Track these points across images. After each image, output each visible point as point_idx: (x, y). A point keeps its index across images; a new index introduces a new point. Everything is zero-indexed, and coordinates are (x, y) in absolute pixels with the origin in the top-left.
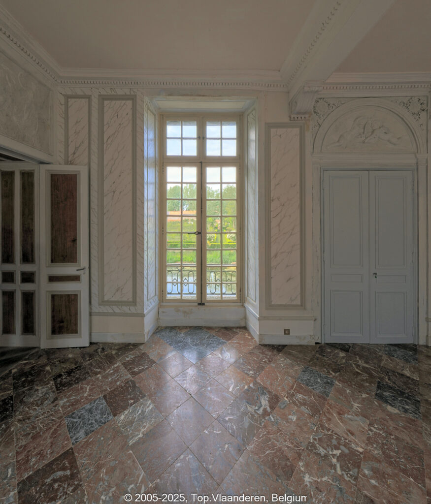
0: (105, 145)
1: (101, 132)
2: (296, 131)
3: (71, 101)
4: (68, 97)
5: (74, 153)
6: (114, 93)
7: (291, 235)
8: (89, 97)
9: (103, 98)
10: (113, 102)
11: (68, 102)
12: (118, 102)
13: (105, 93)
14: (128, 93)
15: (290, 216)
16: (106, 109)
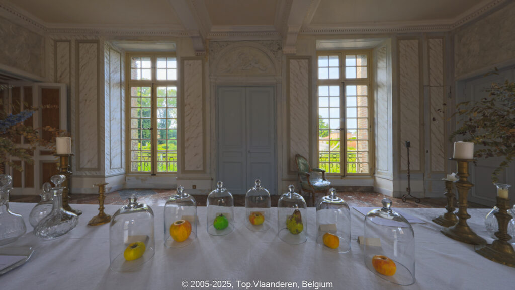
0: (80, 71)
1: (78, 63)
2: (200, 62)
3: (59, 44)
4: (56, 41)
5: (61, 76)
6: (85, 39)
7: (197, 127)
8: (69, 41)
9: (78, 42)
11: (56, 44)
12: (88, 45)
13: (80, 39)
14: (94, 39)
15: (197, 115)
16: (80, 49)
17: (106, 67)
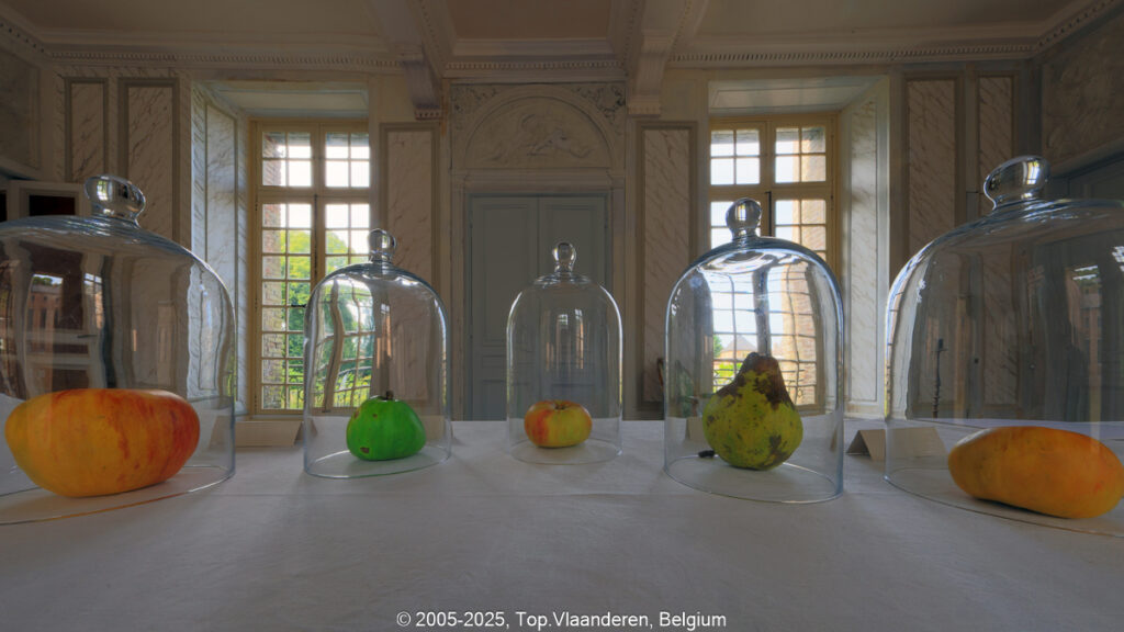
0: (131, 157)
1: (124, 136)
2: (427, 135)
3: (76, 87)
4: (70, 82)
5: (82, 169)
6: (143, 76)
8: (104, 82)
9: (126, 84)
10: (144, 89)
11: (71, 88)
12: (151, 91)
13: (129, 75)
14: (166, 75)
16: (131, 101)
17: (196, 149)
